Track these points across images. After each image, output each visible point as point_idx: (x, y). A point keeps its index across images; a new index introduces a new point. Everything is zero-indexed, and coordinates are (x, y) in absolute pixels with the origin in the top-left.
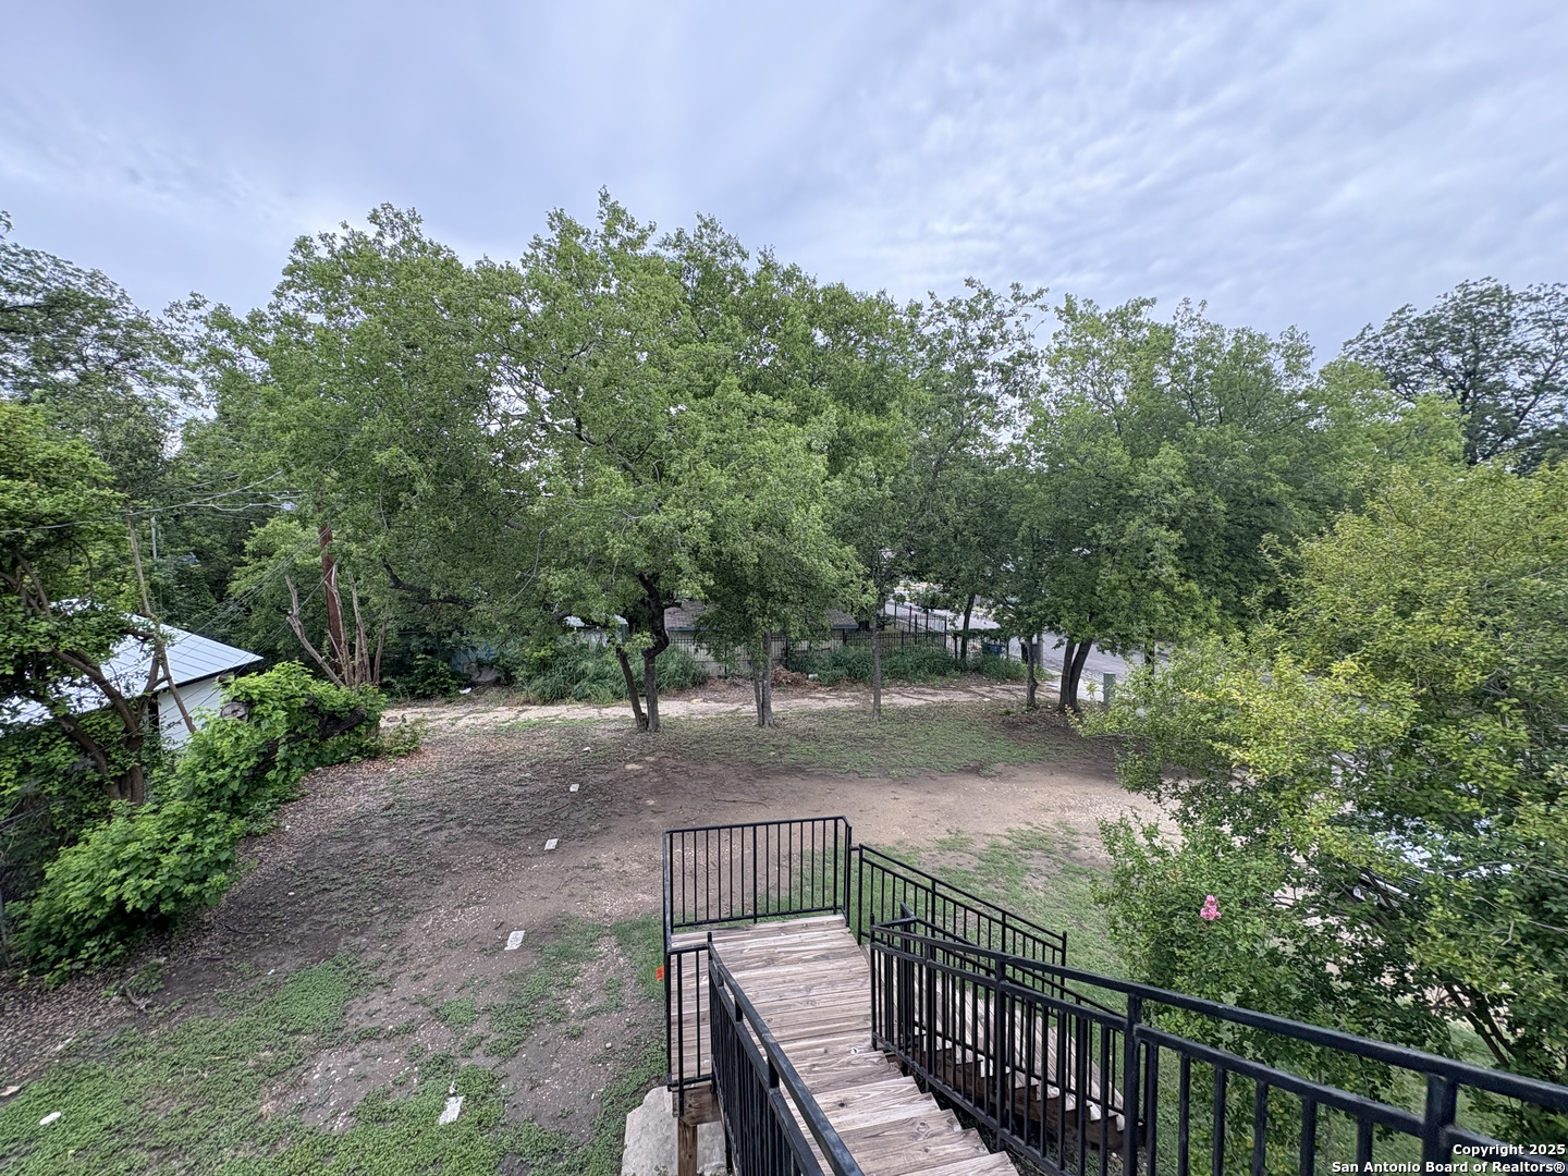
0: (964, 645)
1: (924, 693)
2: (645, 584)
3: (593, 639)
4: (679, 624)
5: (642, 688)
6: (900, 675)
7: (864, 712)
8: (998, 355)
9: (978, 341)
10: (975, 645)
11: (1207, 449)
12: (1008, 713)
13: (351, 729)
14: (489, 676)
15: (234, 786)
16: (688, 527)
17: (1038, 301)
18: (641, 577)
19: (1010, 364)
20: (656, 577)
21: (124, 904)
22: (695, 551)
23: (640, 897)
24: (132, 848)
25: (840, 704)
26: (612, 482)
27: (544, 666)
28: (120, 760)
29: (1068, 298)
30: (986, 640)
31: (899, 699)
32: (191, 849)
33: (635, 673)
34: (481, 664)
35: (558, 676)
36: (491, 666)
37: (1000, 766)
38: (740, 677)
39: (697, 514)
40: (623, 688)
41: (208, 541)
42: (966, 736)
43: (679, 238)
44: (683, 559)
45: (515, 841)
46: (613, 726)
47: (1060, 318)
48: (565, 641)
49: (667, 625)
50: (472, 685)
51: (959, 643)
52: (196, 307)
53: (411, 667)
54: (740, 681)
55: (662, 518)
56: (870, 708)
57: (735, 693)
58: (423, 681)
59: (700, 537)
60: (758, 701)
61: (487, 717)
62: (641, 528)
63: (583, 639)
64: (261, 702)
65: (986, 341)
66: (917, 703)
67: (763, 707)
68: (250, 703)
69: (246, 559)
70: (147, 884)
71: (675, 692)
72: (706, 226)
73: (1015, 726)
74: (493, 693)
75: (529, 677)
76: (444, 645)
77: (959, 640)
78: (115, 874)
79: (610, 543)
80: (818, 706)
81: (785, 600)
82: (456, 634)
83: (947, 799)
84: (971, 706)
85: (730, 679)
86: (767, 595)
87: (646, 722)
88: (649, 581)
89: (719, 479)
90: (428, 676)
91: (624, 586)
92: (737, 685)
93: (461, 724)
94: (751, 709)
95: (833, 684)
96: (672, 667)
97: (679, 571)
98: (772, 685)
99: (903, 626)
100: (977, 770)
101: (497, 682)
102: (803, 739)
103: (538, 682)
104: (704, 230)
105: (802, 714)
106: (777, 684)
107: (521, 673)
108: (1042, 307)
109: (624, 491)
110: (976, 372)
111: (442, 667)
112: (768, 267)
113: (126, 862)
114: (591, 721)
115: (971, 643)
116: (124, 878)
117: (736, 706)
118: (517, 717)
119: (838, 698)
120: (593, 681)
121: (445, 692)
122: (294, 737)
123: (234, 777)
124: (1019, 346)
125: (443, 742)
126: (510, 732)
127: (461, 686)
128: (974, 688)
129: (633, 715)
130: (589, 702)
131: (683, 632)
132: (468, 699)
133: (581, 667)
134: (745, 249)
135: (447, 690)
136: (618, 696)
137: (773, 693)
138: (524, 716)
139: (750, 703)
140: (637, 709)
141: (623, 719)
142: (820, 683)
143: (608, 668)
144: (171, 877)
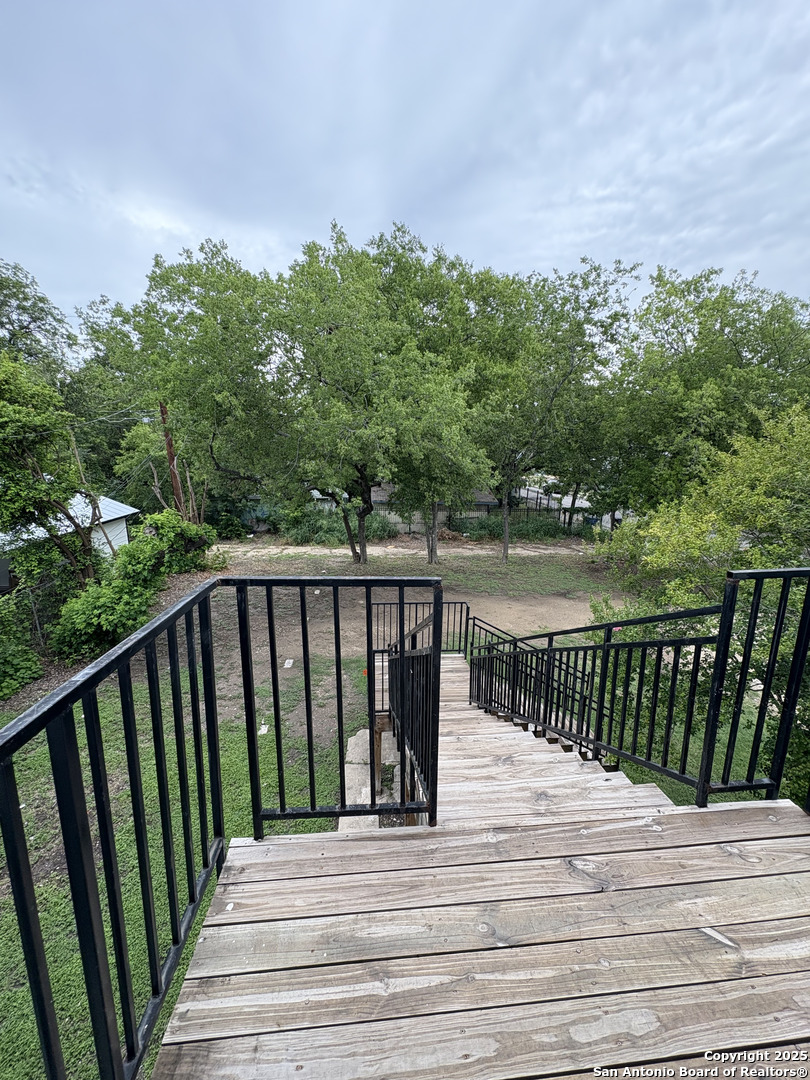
0: (571, 518)
1: (539, 548)
2: (359, 471)
3: (326, 507)
4: (380, 498)
5: (357, 538)
6: (523, 536)
7: (497, 558)
8: (600, 315)
9: (588, 305)
10: (578, 518)
11: (738, 385)
12: (593, 562)
13: (199, 548)
14: (263, 527)
15: (145, 573)
16: (383, 437)
17: (634, 273)
18: (356, 466)
19: (610, 320)
20: (364, 466)
21: (102, 627)
22: (386, 451)
23: (355, 648)
24: (102, 600)
25: (483, 553)
26: (340, 411)
27: (296, 522)
28: (82, 560)
29: (660, 269)
30: (586, 515)
31: (519, 551)
32: (127, 603)
33: (352, 528)
34: (258, 520)
35: (305, 529)
36: (265, 521)
37: (580, 594)
38: (419, 533)
39: (388, 429)
40: (345, 537)
41: (99, 441)
42: (562, 575)
43: (381, 240)
44: (379, 456)
45: (284, 618)
46: (339, 560)
47: (653, 283)
48: (309, 507)
49: (373, 498)
50: (254, 532)
51: (567, 518)
52: (104, 304)
53: (217, 520)
54: (418, 536)
55: (368, 432)
56: (501, 555)
57: (415, 543)
58: (225, 529)
59: (390, 443)
60: (429, 547)
61: (264, 551)
62: (356, 438)
63: (320, 506)
64: (163, 528)
65: (593, 303)
66: (533, 554)
67: (432, 551)
68: (157, 528)
69: (122, 452)
70: (111, 618)
71: (377, 541)
72: (399, 230)
73: (597, 570)
74: (266, 538)
75: (288, 529)
76: (237, 507)
77: (568, 514)
78: (96, 612)
79: (339, 446)
80: (468, 553)
81: (443, 483)
82: (244, 501)
83: (542, 610)
84: (569, 557)
85: (412, 535)
86: (432, 479)
87: (359, 558)
88: (361, 469)
89: (401, 408)
90: (229, 526)
91: (347, 471)
92: (417, 539)
93: (249, 554)
94: (425, 553)
95: (479, 540)
96: (375, 525)
97: (378, 462)
98: (439, 539)
99: (532, 505)
100: (564, 595)
101: (268, 531)
102: (455, 572)
103: (293, 532)
104: (397, 233)
105: (456, 558)
106: (442, 538)
107: (283, 526)
108: (636, 278)
109: (346, 417)
110: (586, 326)
111: (236, 521)
112: (440, 259)
113: (100, 607)
114: (325, 556)
115: (575, 517)
116: (100, 614)
117: (415, 551)
118: (281, 552)
119: (482, 549)
120: (327, 532)
121: (239, 536)
122: (172, 550)
123: (144, 569)
124: (617, 308)
125: (241, 564)
126: (278, 560)
127: (247, 533)
128: (574, 546)
129: (351, 554)
130: (324, 546)
131: (382, 503)
132: (252, 541)
133: (319, 524)
134: (424, 245)
135: (240, 535)
136: (342, 543)
137: (439, 545)
138: (285, 552)
139: (424, 550)
140: (354, 550)
141: (345, 556)
142: (470, 539)
143: (335, 525)
144: (122, 616)
